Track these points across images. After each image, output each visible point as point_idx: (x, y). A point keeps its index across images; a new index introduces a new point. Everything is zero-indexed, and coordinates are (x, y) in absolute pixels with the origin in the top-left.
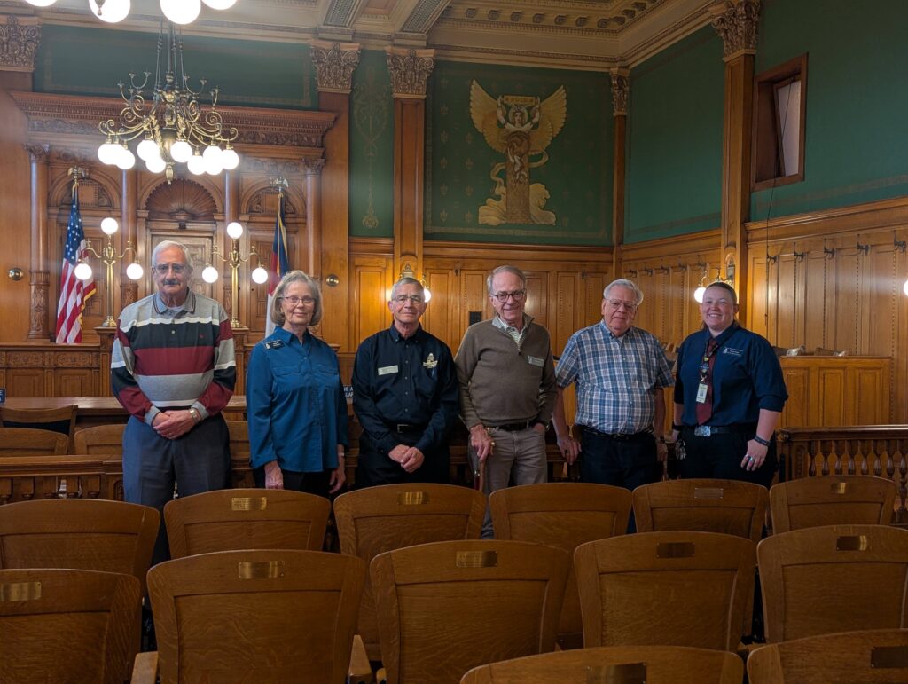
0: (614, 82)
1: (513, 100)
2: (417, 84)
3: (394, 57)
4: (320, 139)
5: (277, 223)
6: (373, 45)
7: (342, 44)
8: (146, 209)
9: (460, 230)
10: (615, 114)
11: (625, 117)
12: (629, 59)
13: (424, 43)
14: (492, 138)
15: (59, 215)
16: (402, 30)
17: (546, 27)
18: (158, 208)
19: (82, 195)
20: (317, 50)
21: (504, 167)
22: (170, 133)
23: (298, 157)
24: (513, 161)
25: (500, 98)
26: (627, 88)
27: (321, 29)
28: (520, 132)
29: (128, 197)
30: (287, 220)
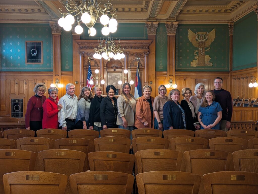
0: (229, 27)
1: (200, 33)
2: (173, 31)
3: (167, 25)
4: (148, 47)
5: (137, 69)
6: (162, 22)
7: (154, 22)
8: (106, 66)
9: (186, 69)
10: (230, 35)
11: (233, 36)
12: (233, 20)
13: (175, 20)
14: (194, 44)
15: (86, 68)
16: (169, 17)
17: (209, 13)
18: (109, 66)
19: (91, 64)
20: (147, 24)
21: (197, 51)
22: (109, 50)
23: (142, 52)
24: (200, 50)
25: (197, 33)
26: (233, 28)
27: (148, 19)
28: (202, 42)
29: (102, 64)
30: (139, 68)
